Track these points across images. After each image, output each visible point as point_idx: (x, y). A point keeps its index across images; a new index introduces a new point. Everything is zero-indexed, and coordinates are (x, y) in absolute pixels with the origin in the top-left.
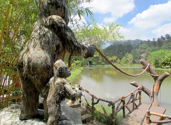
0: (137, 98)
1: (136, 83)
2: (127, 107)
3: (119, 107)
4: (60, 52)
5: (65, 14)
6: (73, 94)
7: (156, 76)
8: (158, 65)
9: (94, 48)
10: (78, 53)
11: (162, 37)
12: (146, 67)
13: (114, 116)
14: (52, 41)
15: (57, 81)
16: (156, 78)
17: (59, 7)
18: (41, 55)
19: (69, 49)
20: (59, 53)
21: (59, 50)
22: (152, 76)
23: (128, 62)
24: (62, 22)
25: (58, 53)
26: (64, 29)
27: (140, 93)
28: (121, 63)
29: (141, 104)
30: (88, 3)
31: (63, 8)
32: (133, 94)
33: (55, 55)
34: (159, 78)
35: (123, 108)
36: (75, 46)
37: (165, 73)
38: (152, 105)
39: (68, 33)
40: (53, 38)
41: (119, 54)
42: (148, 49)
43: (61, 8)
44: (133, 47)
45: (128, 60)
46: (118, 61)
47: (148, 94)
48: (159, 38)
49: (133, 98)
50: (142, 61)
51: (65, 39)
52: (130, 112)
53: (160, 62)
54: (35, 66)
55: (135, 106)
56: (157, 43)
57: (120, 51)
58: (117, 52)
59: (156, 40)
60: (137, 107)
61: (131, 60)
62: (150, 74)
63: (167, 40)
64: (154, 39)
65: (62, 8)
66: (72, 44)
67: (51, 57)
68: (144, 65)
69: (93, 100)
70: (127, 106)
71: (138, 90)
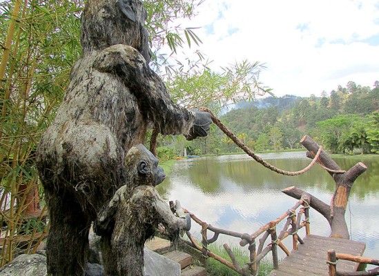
0: (301, 223)
1: (296, 191)
2: (281, 246)
3: (265, 246)
4: (137, 128)
5: (143, 41)
6: (175, 222)
7: (337, 173)
8: (336, 148)
9: (209, 116)
10: (176, 128)
11: (340, 89)
13: (255, 267)
14: (118, 102)
15: (135, 195)
17: (129, 26)
18: (93, 136)
19: (155, 118)
20: (134, 130)
21: (134, 122)
22: (330, 172)
23: (272, 145)
24: (139, 58)
25: (132, 129)
26: (142, 75)
27: (306, 211)
28: (255, 147)
30: (187, 18)
31: (138, 29)
32: (291, 214)
33: (125, 135)
34: (345, 177)
35: (273, 247)
36: (169, 113)
37: (357, 164)
39: (151, 84)
40: (119, 96)
41: (250, 129)
43: (133, 28)
45: (270, 141)
46: (251, 143)
48: (333, 91)
49: (292, 224)
51: (146, 98)
52: (288, 256)
53: (341, 140)
54: (81, 161)
55: (299, 242)
56: (330, 102)
57: (254, 122)
58: (245, 125)
59: (328, 95)
60: (302, 243)
61: (277, 139)
62: (324, 167)
63: (350, 93)
64: (324, 92)
65: (135, 27)
66: (162, 108)
67: (116, 139)
68: (309, 150)
69: (204, 232)
70: (281, 242)
71: (302, 206)
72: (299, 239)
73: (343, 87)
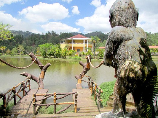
0: (27, 86)
1: (26, 74)
2: (18, 96)
3: (10, 97)
8: (45, 56)
11: (49, 33)
12: (34, 59)
13: (5, 106)
16: (42, 68)
22: (39, 66)
23: (19, 53)
27: (29, 81)
28: (11, 53)
29: (30, 90)
32: (23, 83)
34: (44, 68)
35: (14, 97)
37: (48, 63)
38: (39, 89)
42: (38, 41)
44: (24, 38)
45: (18, 51)
46: (8, 51)
47: (36, 81)
48: (47, 33)
49: (23, 87)
50: (31, 54)
52: (21, 99)
53: (47, 53)
55: (25, 93)
56: (45, 37)
57: (11, 41)
58: (6, 42)
59: (45, 34)
60: (27, 93)
61: (22, 50)
62: (37, 64)
63: (52, 35)
64: (43, 33)
68: (32, 58)
70: (18, 94)
71: (28, 79)
72: (26, 92)
73: (50, 32)
